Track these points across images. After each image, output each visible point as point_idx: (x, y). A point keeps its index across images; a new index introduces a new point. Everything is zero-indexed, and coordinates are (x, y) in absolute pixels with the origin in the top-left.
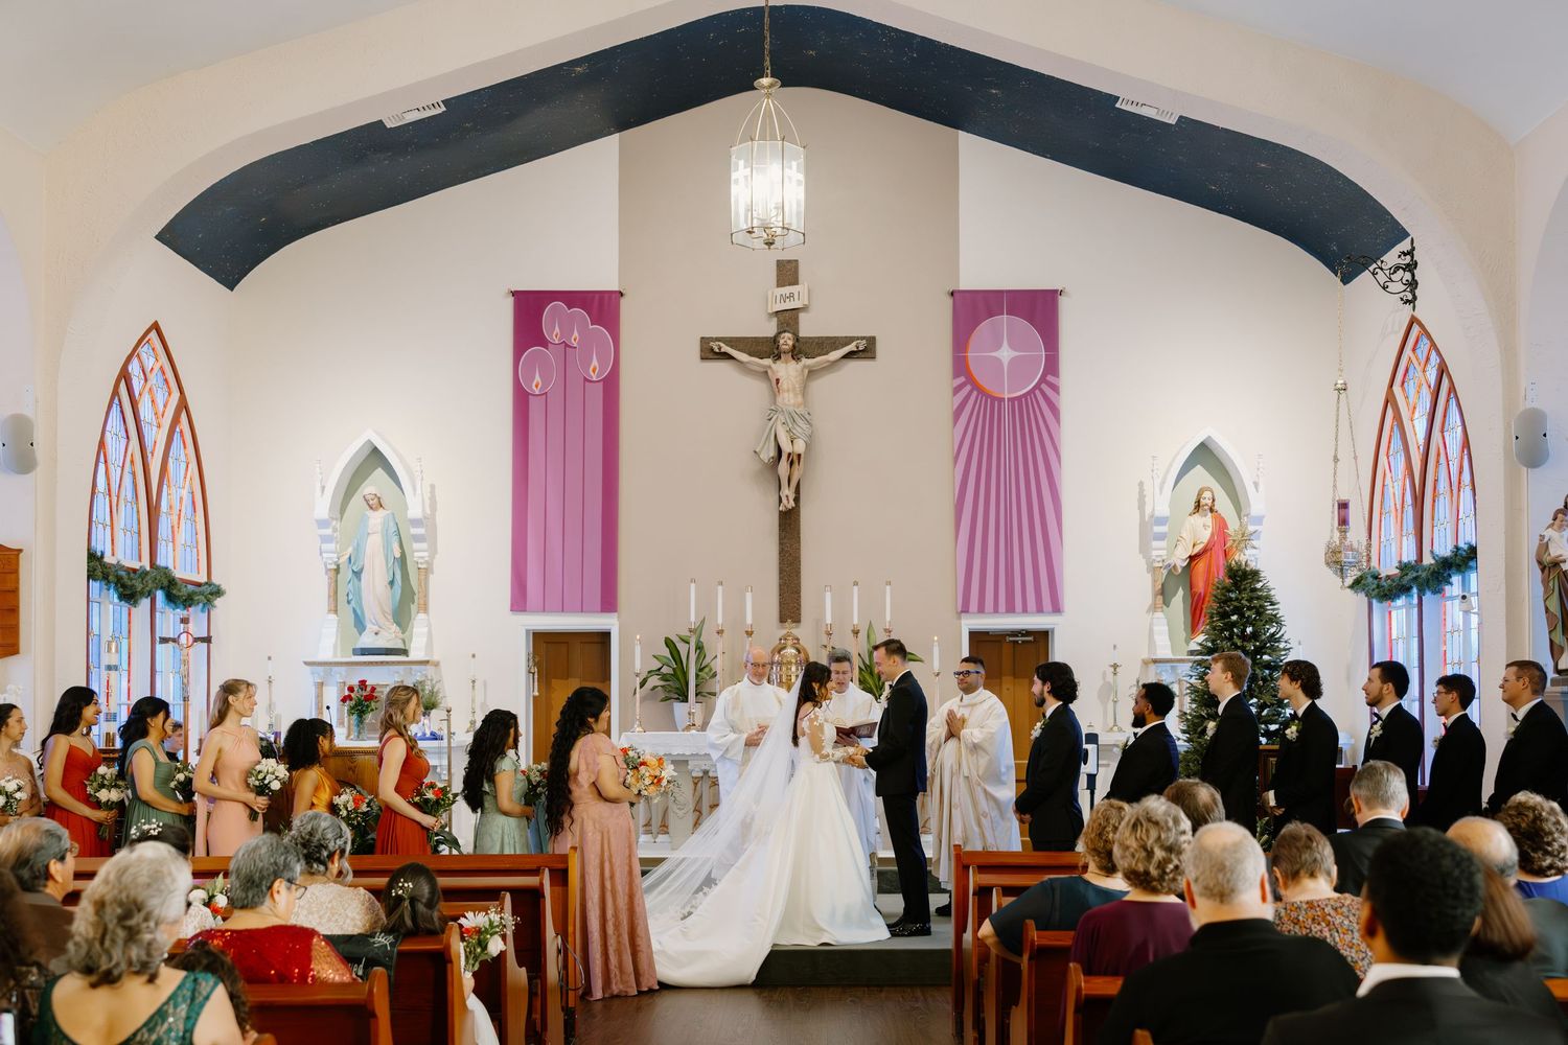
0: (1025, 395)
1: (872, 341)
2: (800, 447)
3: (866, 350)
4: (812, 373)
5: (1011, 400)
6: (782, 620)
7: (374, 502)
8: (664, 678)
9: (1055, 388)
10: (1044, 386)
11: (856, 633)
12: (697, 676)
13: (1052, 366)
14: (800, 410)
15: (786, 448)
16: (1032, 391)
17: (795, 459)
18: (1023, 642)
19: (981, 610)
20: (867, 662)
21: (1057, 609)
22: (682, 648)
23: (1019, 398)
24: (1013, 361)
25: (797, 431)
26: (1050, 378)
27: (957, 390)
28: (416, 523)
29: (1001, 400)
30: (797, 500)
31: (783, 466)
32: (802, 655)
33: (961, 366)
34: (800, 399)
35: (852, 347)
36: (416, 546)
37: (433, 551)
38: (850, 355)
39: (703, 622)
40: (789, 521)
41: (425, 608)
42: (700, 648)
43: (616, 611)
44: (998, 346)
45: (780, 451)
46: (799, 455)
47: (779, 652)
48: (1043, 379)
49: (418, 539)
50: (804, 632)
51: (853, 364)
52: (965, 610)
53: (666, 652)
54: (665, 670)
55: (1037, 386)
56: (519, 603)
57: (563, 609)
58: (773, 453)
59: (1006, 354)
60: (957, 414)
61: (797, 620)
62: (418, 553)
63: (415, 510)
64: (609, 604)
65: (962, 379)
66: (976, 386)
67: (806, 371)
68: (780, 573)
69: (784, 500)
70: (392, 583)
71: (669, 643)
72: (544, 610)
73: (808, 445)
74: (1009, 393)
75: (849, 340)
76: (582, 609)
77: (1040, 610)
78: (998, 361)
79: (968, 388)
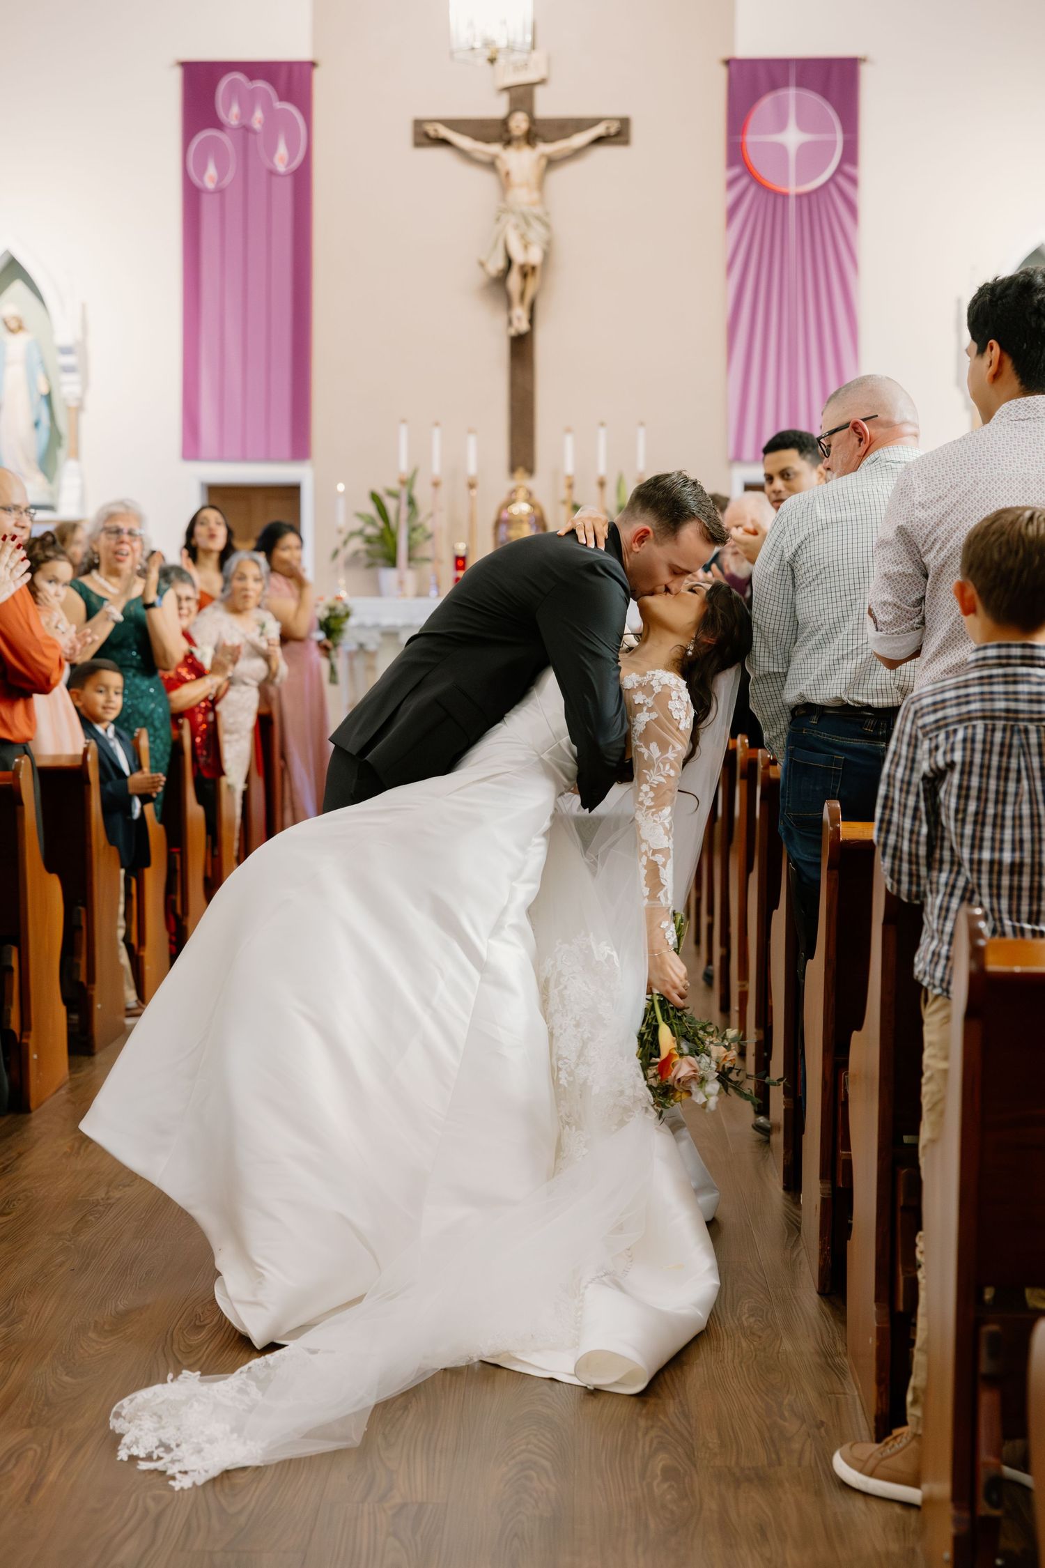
0: (816, 191)
1: (625, 123)
2: (535, 256)
3: (619, 135)
4: (552, 163)
5: (799, 197)
6: (513, 469)
7: (13, 325)
8: (369, 540)
9: (854, 181)
10: (841, 180)
11: (602, 484)
12: (409, 538)
13: (850, 154)
14: (538, 210)
15: (519, 257)
16: (825, 186)
17: (527, 272)
22: (390, 504)
23: (809, 195)
24: (803, 148)
25: (532, 235)
26: (848, 168)
27: (731, 183)
28: (66, 351)
29: (785, 196)
30: (531, 321)
31: (514, 280)
32: (537, 512)
33: (736, 154)
34: (535, 196)
35: (599, 130)
36: (66, 378)
37: (85, 384)
38: (599, 141)
39: (415, 473)
40: (521, 347)
41: (75, 454)
42: (411, 502)
43: (309, 459)
44: (781, 126)
45: (510, 261)
46: (533, 268)
47: (509, 507)
48: (839, 170)
49: (68, 369)
50: (542, 485)
51: (603, 152)
52: (739, 457)
53: (371, 509)
54: (370, 531)
55: (832, 179)
56: (191, 448)
57: (244, 458)
58: (500, 263)
59: (792, 138)
60: (732, 212)
61: (530, 471)
62: (68, 388)
63: (65, 334)
64: (300, 448)
65: (737, 170)
66: (755, 179)
67: (543, 162)
68: (511, 412)
69: (515, 322)
70: (37, 424)
71: (375, 498)
72: (221, 457)
73: (546, 255)
74: (799, 183)
75: (595, 122)
76: (268, 457)
78: (782, 149)
79: (744, 181)
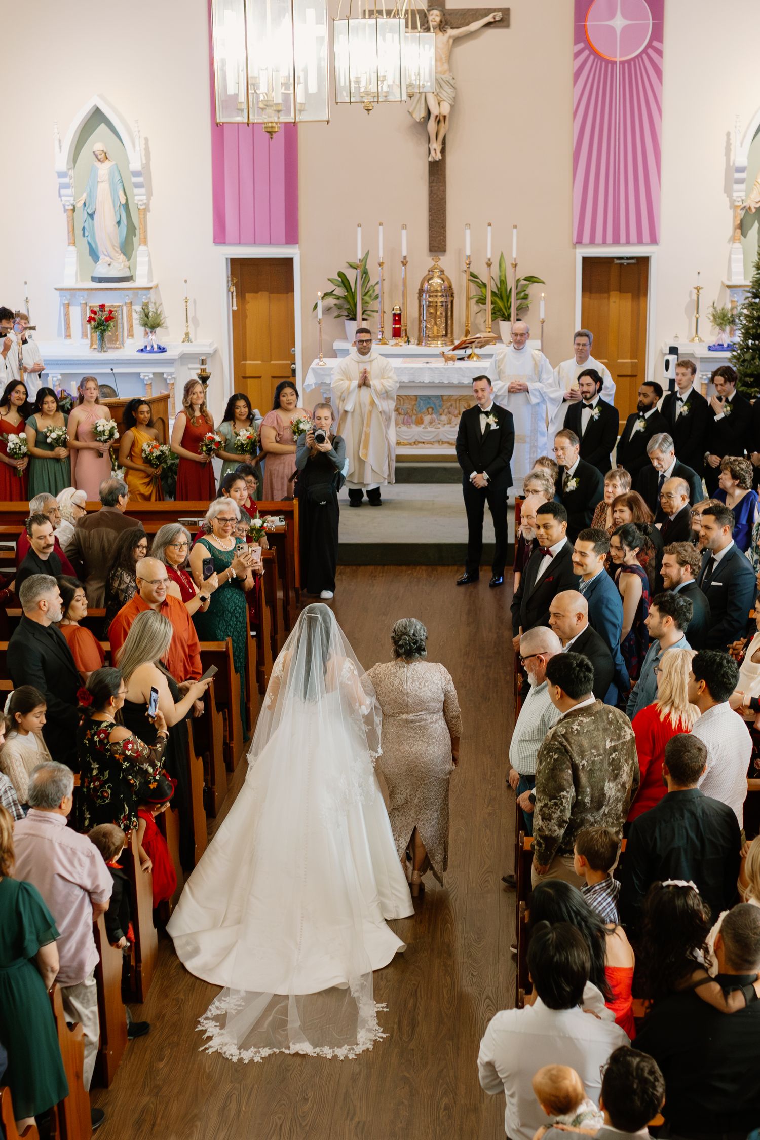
0: (633, 59)
1: (506, 12)
2: (445, 109)
3: (502, 20)
4: (457, 40)
5: (622, 63)
6: (431, 251)
7: (101, 157)
8: (337, 299)
9: (660, 53)
10: (650, 51)
11: (490, 263)
12: (363, 297)
13: (658, 33)
14: (447, 77)
15: (435, 111)
16: (640, 55)
17: (440, 120)
18: (628, 264)
19: (592, 242)
20: (499, 286)
21: (654, 240)
22: (351, 277)
23: (628, 62)
24: (625, 29)
25: (444, 95)
26: (655, 44)
27: (577, 55)
28: (137, 174)
29: (615, 62)
30: (443, 151)
31: (432, 125)
32: (446, 283)
33: (581, 34)
34: (446, 67)
35: (489, 18)
36: (136, 191)
37: (149, 194)
38: (488, 25)
39: (368, 254)
40: (437, 170)
41: (145, 241)
42: (365, 272)
43: (297, 243)
44: (612, 16)
45: (429, 113)
46: (445, 117)
47: (428, 281)
48: (649, 45)
49: (138, 186)
50: (447, 262)
51: (492, 32)
52: (579, 242)
54: (337, 292)
55: (645, 51)
56: (220, 237)
57: (255, 243)
58: (423, 113)
59: (619, 23)
60: (577, 75)
61: (443, 251)
62: (138, 197)
63: (135, 164)
64: (292, 237)
65: (581, 45)
66: (593, 51)
67: (451, 41)
68: (430, 211)
69: (432, 152)
70: (119, 223)
71: (341, 275)
72: (240, 243)
73: (452, 107)
74: (620, 57)
75: (487, 12)
76: (270, 243)
77: (640, 241)
78: (612, 30)
79: (587, 52)
